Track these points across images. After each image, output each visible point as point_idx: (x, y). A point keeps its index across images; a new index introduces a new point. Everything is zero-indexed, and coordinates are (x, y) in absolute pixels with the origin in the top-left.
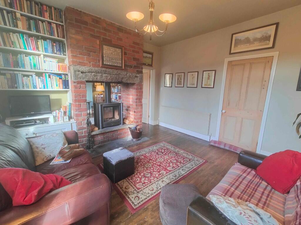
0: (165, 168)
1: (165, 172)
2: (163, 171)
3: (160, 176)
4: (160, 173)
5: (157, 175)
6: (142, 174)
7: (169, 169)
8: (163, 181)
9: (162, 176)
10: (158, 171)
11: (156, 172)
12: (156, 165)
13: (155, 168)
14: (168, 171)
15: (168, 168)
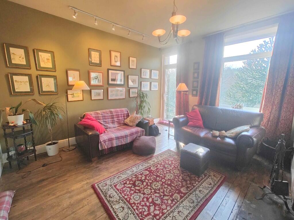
0: (151, 173)
1: (152, 168)
2: (154, 170)
3: (156, 165)
4: (156, 168)
5: (159, 166)
6: (173, 166)
7: (147, 171)
8: (154, 161)
9: (155, 165)
10: (158, 170)
11: (160, 169)
12: (161, 177)
13: (162, 173)
14: (149, 169)
15: (148, 173)
